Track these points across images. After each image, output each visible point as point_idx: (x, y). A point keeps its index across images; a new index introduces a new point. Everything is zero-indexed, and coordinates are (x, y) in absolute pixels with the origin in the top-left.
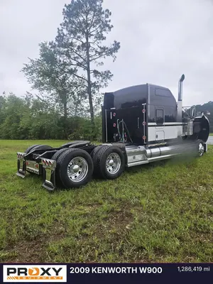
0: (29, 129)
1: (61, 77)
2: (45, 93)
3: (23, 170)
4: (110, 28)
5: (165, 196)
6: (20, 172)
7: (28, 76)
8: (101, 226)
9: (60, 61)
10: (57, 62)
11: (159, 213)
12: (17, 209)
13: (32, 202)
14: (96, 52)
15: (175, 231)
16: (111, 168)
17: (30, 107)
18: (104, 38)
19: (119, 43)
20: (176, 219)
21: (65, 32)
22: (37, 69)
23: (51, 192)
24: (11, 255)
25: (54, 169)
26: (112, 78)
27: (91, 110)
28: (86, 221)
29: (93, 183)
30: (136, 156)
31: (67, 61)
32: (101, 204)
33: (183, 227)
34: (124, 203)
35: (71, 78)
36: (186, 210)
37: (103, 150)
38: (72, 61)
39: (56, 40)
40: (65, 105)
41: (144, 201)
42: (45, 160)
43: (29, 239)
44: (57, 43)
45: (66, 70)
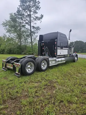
0: (5, 50)
1: (19, 28)
2: (12, 34)
3: (5, 67)
4: (39, 9)
5: (66, 78)
6: (3, 68)
7: (4, 27)
8: (43, 92)
9: (18, 21)
10: (17, 22)
11: (66, 85)
12: (4, 85)
13: (11, 82)
14: (34, 18)
15: (74, 93)
16: (43, 67)
17: (5, 40)
18: (37, 13)
19: (43, 15)
20: (73, 88)
21: (21, 9)
22: (8, 24)
23: (19, 77)
24: (5, 107)
25: (20, 67)
26: (40, 30)
27: (32, 42)
28: (36, 90)
29: (36, 73)
30: (53, 62)
31: (22, 21)
32: (41, 82)
33: (77, 91)
34: (51, 82)
35: (23, 29)
36: (76, 84)
37: (40, 59)
38: (24, 21)
39: (17, 12)
40: (21, 40)
41: (58, 80)
42: (16, 63)
43: (12, 99)
44: (17, 14)
45: (21, 25)
